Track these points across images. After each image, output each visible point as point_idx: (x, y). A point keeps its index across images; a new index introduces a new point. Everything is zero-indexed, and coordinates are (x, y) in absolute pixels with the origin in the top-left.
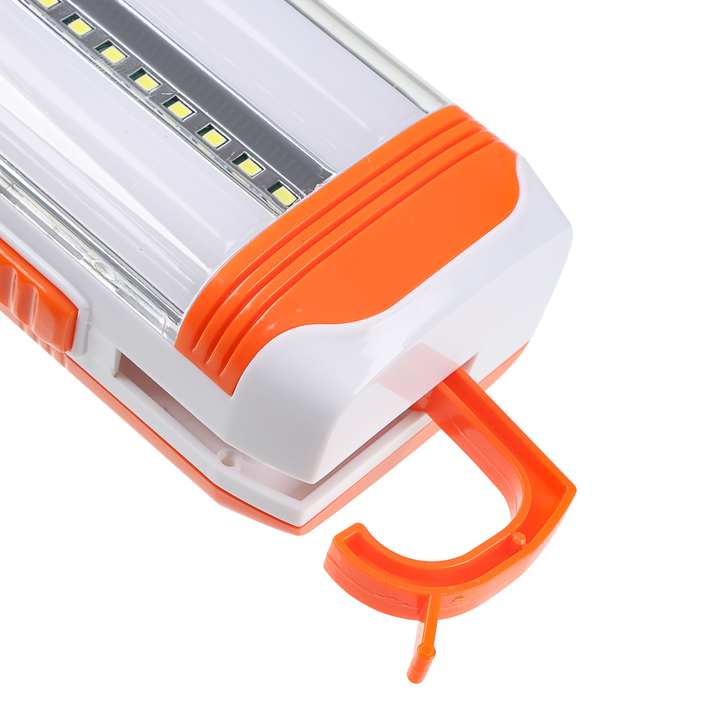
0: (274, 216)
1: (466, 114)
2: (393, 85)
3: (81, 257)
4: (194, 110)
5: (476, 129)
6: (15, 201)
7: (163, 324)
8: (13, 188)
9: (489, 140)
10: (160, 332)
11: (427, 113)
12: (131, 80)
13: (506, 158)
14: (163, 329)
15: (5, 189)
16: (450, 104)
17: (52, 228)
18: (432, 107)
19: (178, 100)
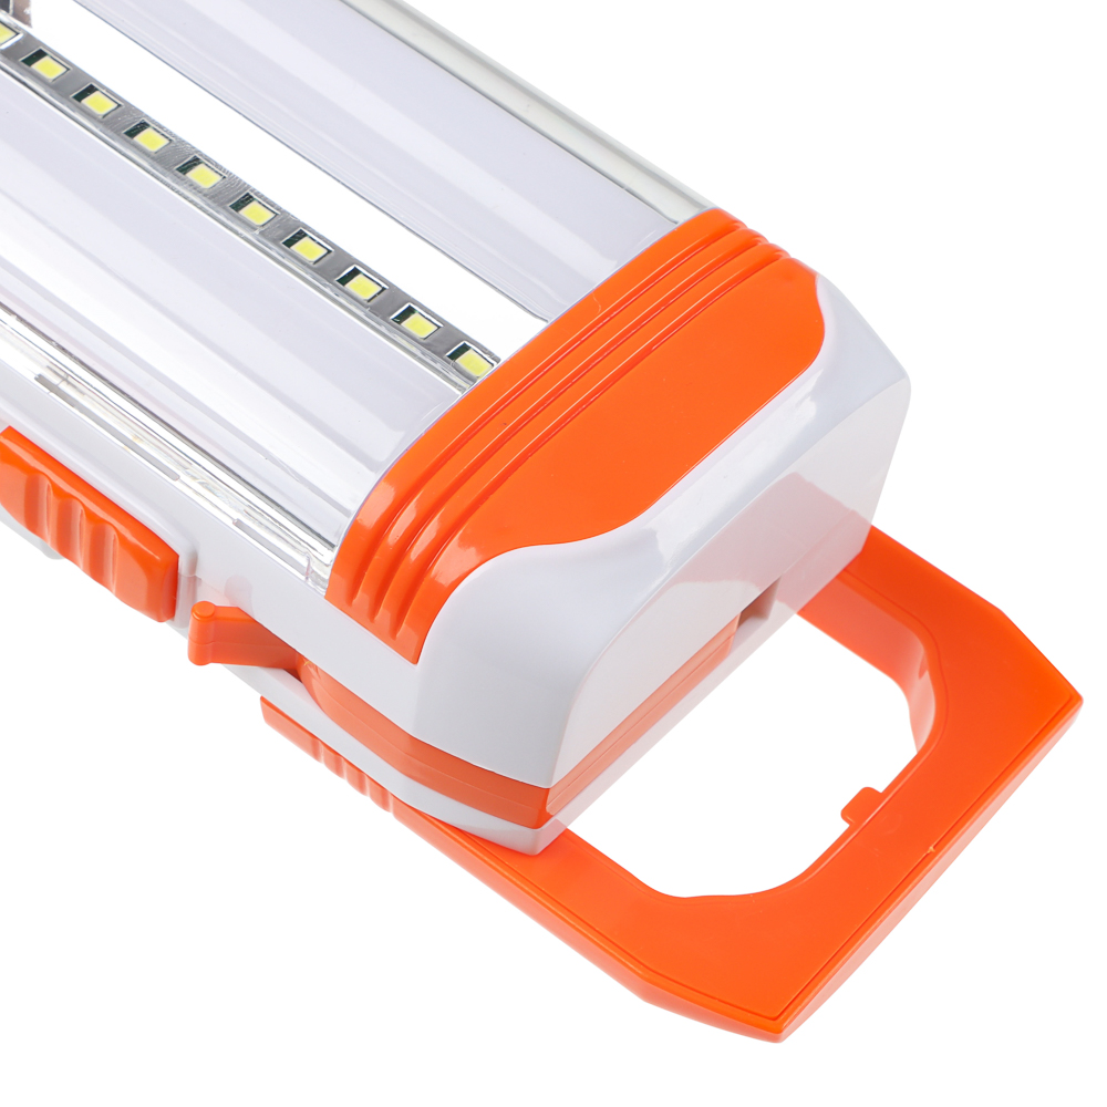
0: (458, 392)
1: (737, 221)
2: (622, 186)
3: (176, 478)
4: (330, 248)
5: (752, 240)
6: (73, 403)
7: (305, 564)
8: (69, 383)
9: (773, 255)
10: (303, 578)
11: (676, 223)
12: (233, 211)
13: (800, 280)
14: (307, 574)
15: (57, 386)
16: (710, 207)
17: (131, 438)
18: (683, 214)
19: (305, 235)
